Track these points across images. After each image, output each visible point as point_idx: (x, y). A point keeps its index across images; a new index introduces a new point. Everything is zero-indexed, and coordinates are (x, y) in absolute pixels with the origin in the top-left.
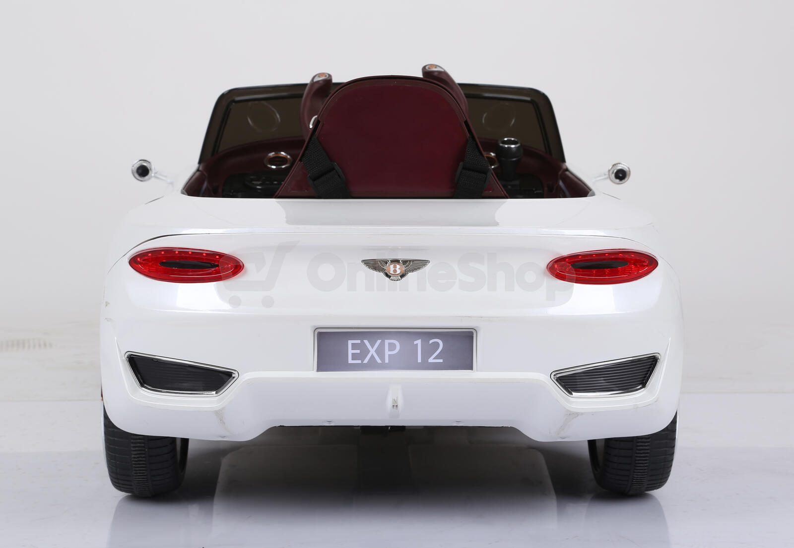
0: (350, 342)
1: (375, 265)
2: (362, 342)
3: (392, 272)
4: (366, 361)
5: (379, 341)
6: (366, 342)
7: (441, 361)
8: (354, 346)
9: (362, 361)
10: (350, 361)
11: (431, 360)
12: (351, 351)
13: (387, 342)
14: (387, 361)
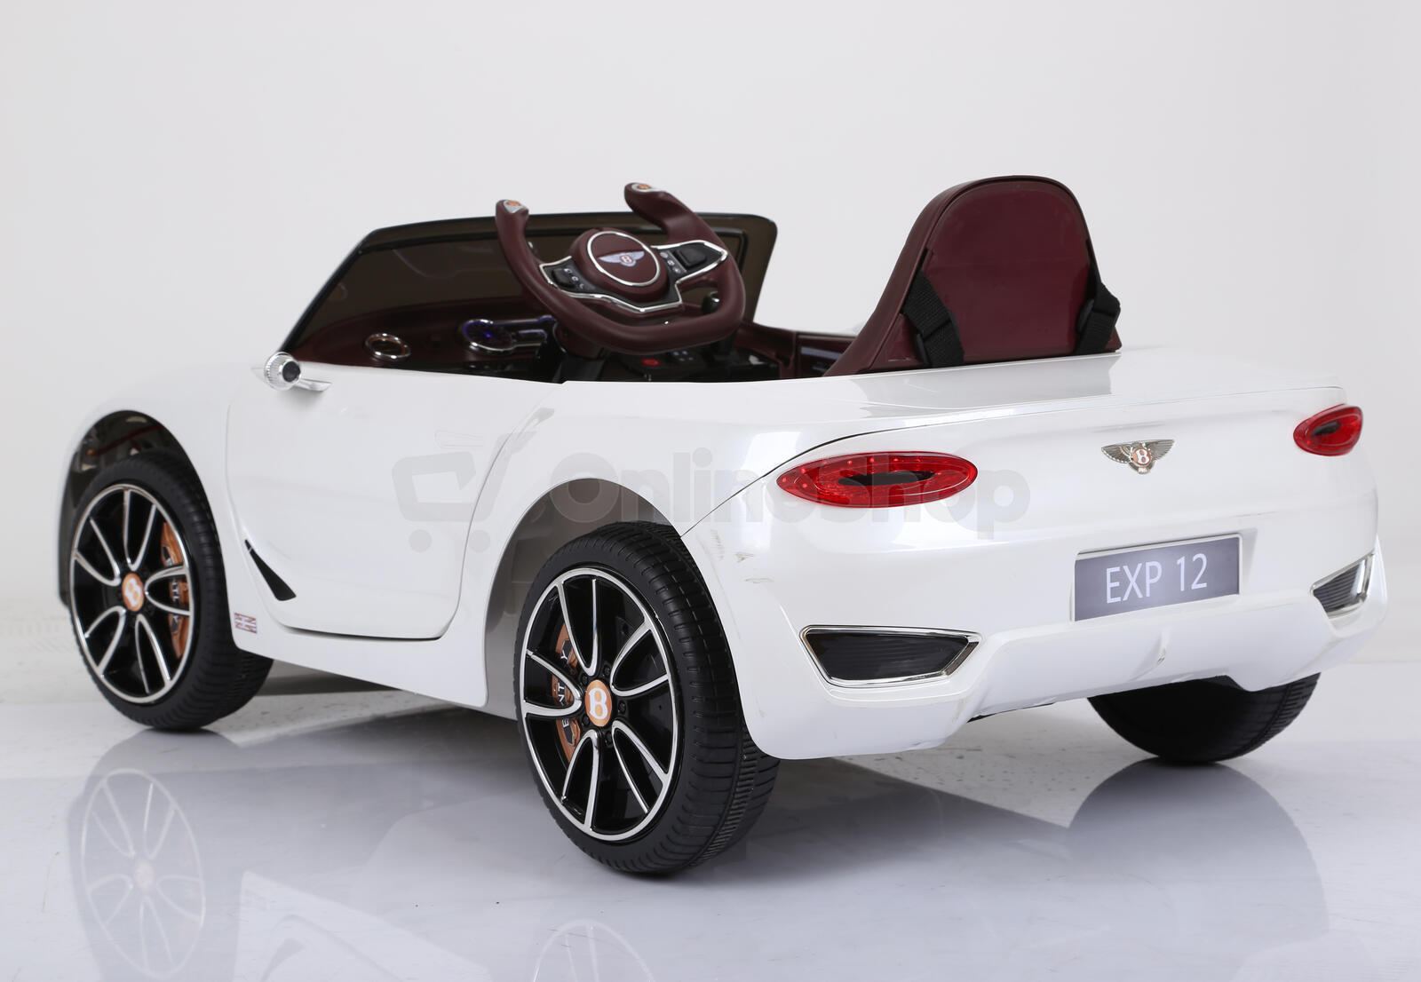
0: (1109, 571)
1: (1117, 453)
2: (1122, 570)
3: (1140, 461)
4: (1125, 598)
5: (1140, 565)
6: (1126, 568)
7: (1204, 585)
8: (1114, 577)
9: (1122, 598)
10: (1110, 600)
11: (1195, 586)
12: (1110, 585)
13: (1148, 564)
14: (1148, 595)
